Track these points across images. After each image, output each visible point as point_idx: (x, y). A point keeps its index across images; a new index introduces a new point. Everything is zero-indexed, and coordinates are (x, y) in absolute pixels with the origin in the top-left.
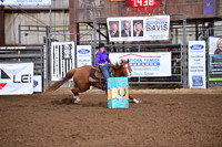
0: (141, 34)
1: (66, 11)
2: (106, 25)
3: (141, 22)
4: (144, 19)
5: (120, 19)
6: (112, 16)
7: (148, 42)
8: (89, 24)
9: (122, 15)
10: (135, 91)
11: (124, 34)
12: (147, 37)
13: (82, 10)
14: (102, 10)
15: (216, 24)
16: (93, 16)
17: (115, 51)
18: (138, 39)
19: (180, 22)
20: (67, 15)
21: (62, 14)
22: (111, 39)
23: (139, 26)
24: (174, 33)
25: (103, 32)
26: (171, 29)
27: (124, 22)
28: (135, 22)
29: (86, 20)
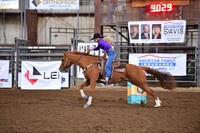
0: (159, 37)
1: (92, 15)
2: (127, 28)
3: (160, 26)
4: (162, 23)
5: (140, 23)
6: (132, 20)
7: (165, 44)
8: (112, 27)
9: (142, 19)
10: (153, 88)
11: (143, 37)
12: (163, 40)
14: (124, 14)
16: (115, 20)
17: (135, 52)
18: (156, 41)
19: (196, 27)
20: (93, 20)
21: (88, 18)
22: (132, 41)
23: (158, 29)
24: (190, 36)
25: (125, 34)
26: (187, 33)
27: (143, 26)
28: (154, 26)
29: (109, 23)
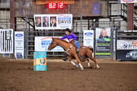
0: (55, 25)
1: (8, 10)
2: (33, 19)
3: (55, 18)
4: (57, 16)
5: (42, 16)
6: (37, 14)
7: (59, 30)
8: (23, 18)
9: (43, 13)
10: (50, 61)
11: (44, 25)
12: (58, 27)
13: (18, 9)
14: (31, 9)
15: (100, 20)
16: (25, 13)
17: (39, 35)
18: (53, 28)
19: (79, 19)
20: (9, 12)
21: (5, 12)
22: (36, 28)
23: (54, 20)
24: (75, 25)
25: (32, 23)
26: (73, 22)
27: (44, 18)
28: (51, 18)
